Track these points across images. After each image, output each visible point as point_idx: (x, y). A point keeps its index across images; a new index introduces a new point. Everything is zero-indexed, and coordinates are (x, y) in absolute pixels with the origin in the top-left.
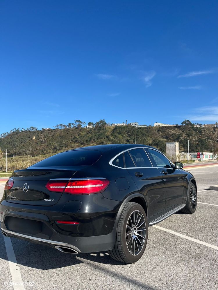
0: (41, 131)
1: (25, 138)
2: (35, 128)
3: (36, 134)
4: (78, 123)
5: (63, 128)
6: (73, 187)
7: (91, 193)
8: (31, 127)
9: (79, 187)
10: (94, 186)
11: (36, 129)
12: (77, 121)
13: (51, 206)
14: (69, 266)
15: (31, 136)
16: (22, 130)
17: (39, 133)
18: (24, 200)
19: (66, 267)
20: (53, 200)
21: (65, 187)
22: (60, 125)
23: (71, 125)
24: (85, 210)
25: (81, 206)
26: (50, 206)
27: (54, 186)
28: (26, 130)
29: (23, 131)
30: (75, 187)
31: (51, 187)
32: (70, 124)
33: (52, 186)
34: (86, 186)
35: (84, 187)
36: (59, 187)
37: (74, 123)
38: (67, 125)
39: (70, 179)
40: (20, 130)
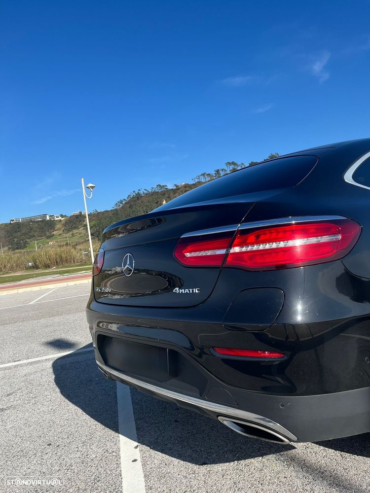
0: (173, 189)
1: (151, 205)
2: (163, 186)
3: (167, 196)
4: (232, 167)
5: (208, 179)
6: (249, 248)
7: (306, 263)
8: (157, 186)
9: (268, 246)
10: (313, 240)
11: (166, 187)
12: (229, 163)
13: (194, 306)
14: (261, 458)
15: (159, 200)
16: (145, 192)
17: (171, 194)
18: (136, 295)
19: (252, 460)
20: (196, 291)
21: (228, 250)
22: (202, 175)
23: (221, 172)
24: (295, 313)
25: (282, 301)
26: (190, 307)
27: (195, 251)
28: (150, 191)
29: (147, 194)
30: (255, 248)
31: (188, 255)
32: (218, 171)
33: (190, 252)
34: (291, 243)
35: (282, 244)
36: (209, 253)
37: (226, 168)
38: (213, 173)
39: (240, 227)
40: (141, 192)
